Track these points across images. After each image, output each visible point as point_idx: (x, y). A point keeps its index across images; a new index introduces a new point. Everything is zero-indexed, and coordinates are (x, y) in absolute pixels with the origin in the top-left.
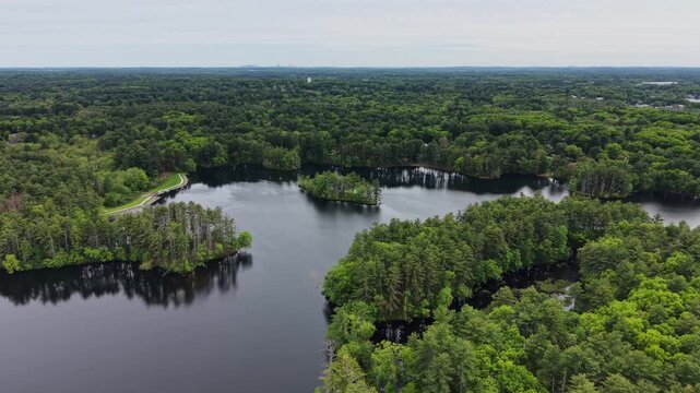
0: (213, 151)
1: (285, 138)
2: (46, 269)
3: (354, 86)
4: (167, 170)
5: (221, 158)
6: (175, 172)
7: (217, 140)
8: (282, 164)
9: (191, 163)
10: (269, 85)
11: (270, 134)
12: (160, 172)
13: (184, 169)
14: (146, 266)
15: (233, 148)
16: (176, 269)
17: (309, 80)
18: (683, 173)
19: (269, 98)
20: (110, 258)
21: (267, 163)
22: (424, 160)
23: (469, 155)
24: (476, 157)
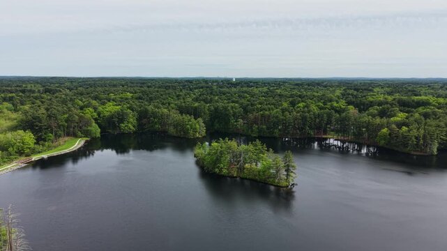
0: (121, 117)
1: (196, 109)
4: (68, 135)
6: (75, 136)
7: (129, 108)
8: (186, 132)
9: (96, 130)
11: (183, 104)
12: (57, 136)
13: (86, 133)
15: (143, 116)
17: (234, 80)
19: (202, 88)
21: (172, 130)
22: (337, 131)
23: (394, 126)
24: (405, 128)
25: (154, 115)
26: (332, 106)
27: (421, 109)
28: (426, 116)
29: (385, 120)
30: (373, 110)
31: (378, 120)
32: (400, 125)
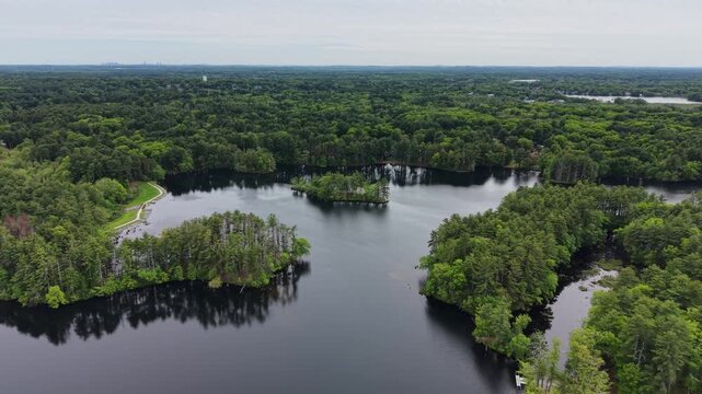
0: (178, 157)
2: (96, 298)
3: (254, 85)
4: (135, 180)
5: (187, 164)
6: (143, 180)
7: (177, 143)
8: (259, 167)
9: (160, 171)
10: (161, 83)
12: (131, 182)
13: (153, 177)
14: (215, 283)
15: (198, 151)
16: (255, 284)
17: (205, 79)
18: (634, 159)
20: (166, 279)
21: (238, 167)
23: (443, 150)
24: (451, 152)
25: (213, 151)
26: (379, 129)
27: (458, 131)
28: (466, 139)
29: (435, 146)
30: (421, 133)
31: (430, 146)
32: (448, 149)
